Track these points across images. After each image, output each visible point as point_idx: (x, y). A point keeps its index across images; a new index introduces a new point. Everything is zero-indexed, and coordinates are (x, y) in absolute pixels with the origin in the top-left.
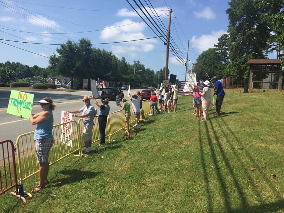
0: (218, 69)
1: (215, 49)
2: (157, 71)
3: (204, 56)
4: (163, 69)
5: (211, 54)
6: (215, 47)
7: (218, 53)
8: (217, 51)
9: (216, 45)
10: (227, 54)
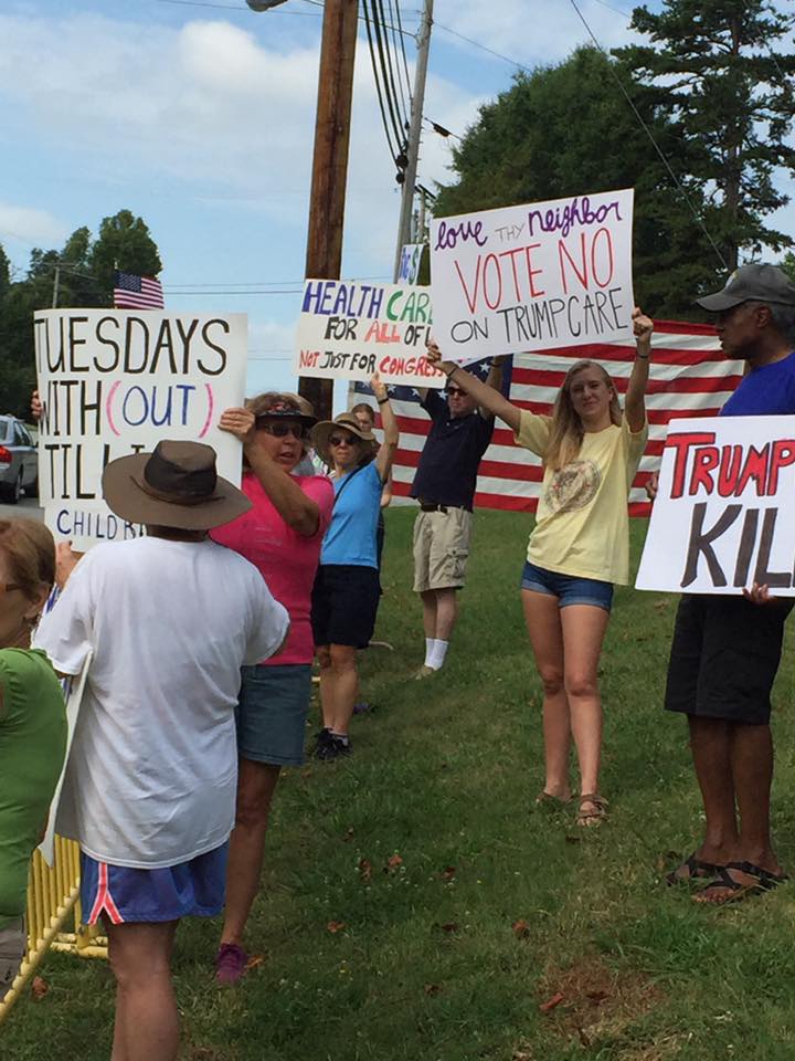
0: (669, 257)
1: (642, 57)
2: (36, 253)
3: (530, 116)
4: (95, 237)
5: (597, 97)
6: (643, 40)
7: (665, 97)
8: (664, 81)
9: (653, 19)
10: (750, 111)
